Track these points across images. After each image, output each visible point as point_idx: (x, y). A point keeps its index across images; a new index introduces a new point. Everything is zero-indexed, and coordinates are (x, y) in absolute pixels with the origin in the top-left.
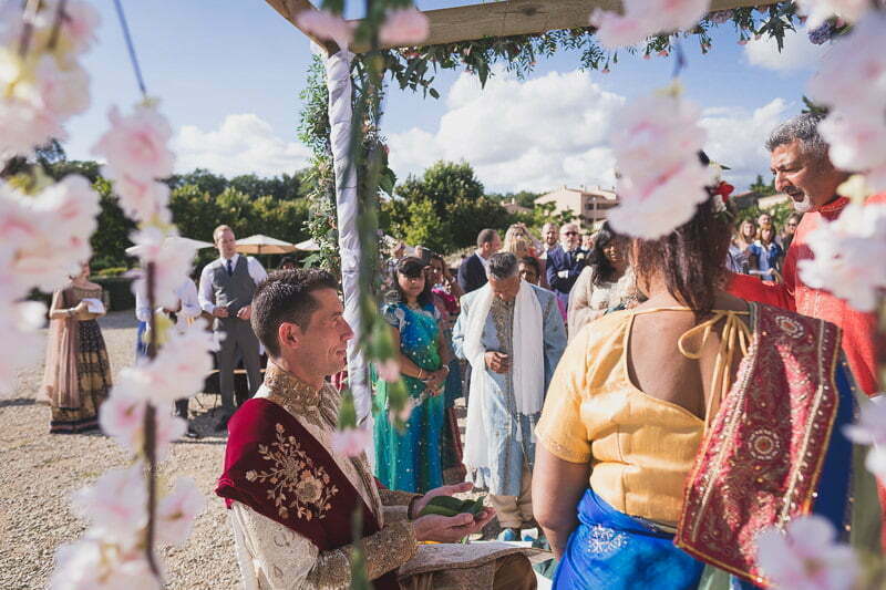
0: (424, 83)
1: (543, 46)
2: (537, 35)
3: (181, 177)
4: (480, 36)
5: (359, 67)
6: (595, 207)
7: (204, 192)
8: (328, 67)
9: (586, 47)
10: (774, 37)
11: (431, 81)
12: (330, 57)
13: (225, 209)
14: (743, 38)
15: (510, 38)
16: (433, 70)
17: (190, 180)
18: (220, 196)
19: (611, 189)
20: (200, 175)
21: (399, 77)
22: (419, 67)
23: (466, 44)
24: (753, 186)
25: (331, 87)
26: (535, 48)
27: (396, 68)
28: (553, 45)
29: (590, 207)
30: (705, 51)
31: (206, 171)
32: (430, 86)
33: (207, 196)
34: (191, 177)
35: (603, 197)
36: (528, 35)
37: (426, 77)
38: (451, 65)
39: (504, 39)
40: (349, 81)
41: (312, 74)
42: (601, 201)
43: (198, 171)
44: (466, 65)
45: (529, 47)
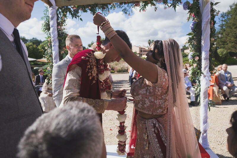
0: (78, 16)
1: (112, 7)
2: (110, 4)
3: (28, 40)
4: (93, 3)
5: (59, 11)
6: (143, 51)
7: (34, 45)
8: (49, 11)
9: (124, 8)
10: (174, 8)
11: (80, 16)
12: (50, 7)
13: (40, 49)
14: (165, 8)
15: (102, 4)
16: (81, 13)
17: (31, 41)
18: (39, 46)
19: (147, 46)
20: (34, 39)
21: (71, 14)
22: (76, 12)
23: (90, 5)
24: (183, 47)
25: (50, 16)
26: (109, 8)
27: (70, 12)
28: (115, 7)
29: (141, 51)
30: (155, 11)
31: (36, 38)
32: (80, 17)
33: (35, 46)
34: (32, 40)
35: (145, 49)
36: (107, 4)
37: (79, 14)
38: (86, 11)
39: (101, 4)
40: (56, 15)
41: (45, 12)
42: (145, 50)
43: (33, 38)
44: (91, 12)
45: (108, 7)
